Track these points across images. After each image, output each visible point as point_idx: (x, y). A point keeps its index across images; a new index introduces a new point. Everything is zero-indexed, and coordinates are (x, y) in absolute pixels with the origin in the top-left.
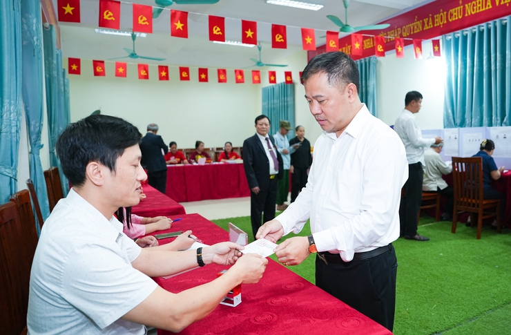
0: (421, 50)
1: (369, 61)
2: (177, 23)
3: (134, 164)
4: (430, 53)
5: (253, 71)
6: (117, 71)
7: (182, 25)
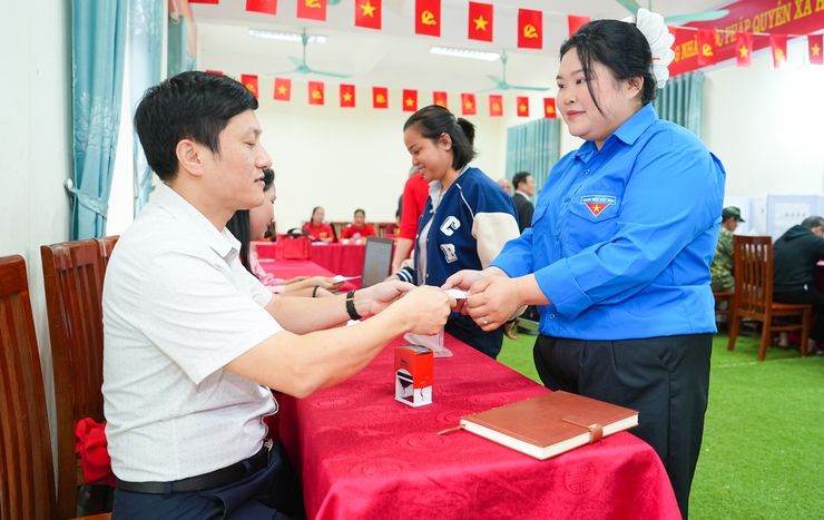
0: (785, 53)
1: (690, 79)
2: (365, 5)
3: (247, 140)
4: (804, 59)
5: (491, 96)
6: (276, 91)
7: (373, 9)
